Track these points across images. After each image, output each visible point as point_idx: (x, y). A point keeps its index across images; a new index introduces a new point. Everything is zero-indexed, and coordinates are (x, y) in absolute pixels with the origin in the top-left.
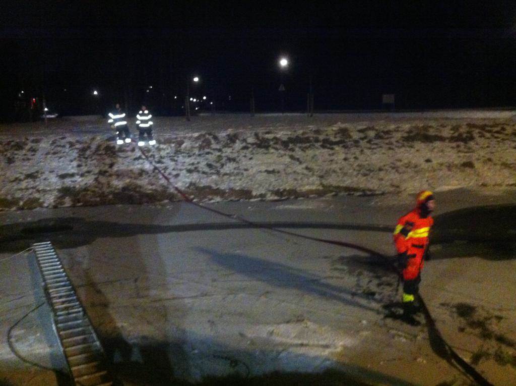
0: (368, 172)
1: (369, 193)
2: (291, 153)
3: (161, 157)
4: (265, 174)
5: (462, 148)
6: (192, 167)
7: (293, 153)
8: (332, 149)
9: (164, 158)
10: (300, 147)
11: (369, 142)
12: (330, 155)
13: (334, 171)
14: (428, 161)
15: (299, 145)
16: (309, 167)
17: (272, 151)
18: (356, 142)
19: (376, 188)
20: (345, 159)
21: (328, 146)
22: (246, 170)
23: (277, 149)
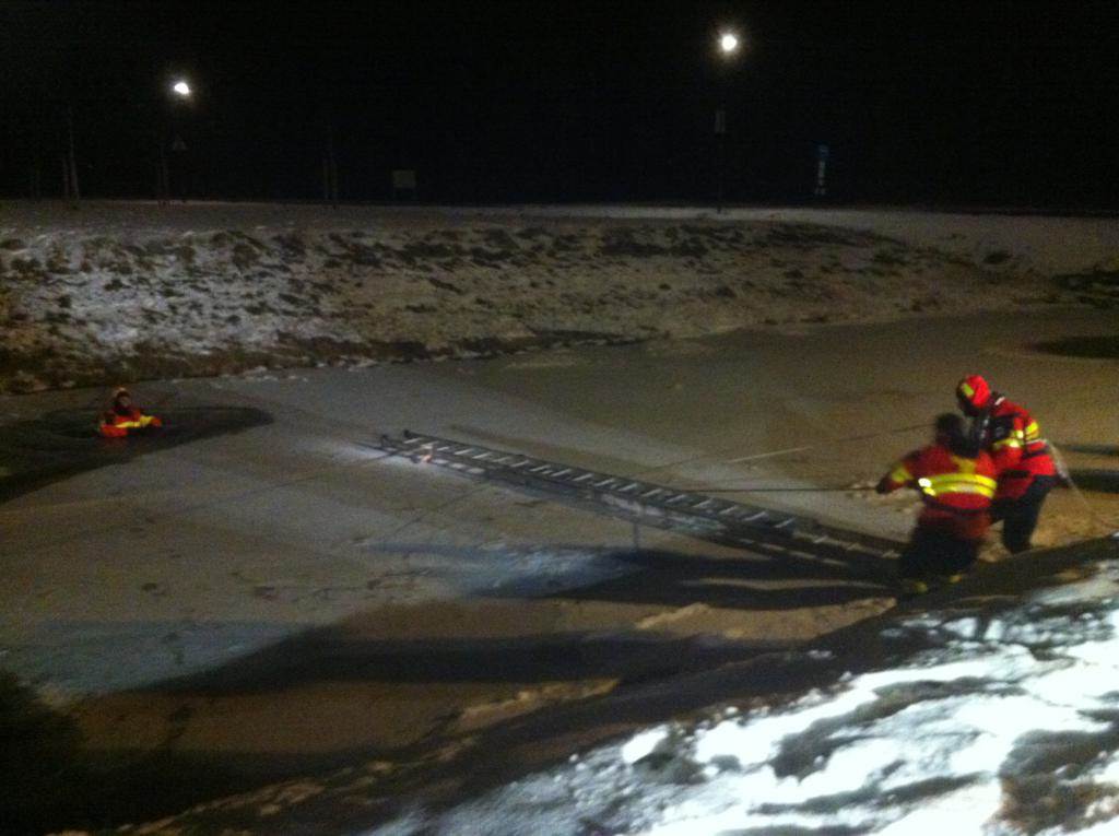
0: (587, 307)
1: (615, 340)
2: (429, 275)
3: (167, 284)
4: (411, 313)
5: (698, 266)
6: (255, 303)
7: (434, 275)
8: (498, 267)
9: (173, 285)
10: (439, 264)
11: (551, 254)
12: (501, 278)
13: (533, 307)
14: (665, 287)
15: (434, 259)
16: (483, 298)
17: (390, 270)
18: (531, 255)
19: (621, 333)
20: (533, 285)
21: (487, 262)
22: (369, 306)
23: (394, 266)
